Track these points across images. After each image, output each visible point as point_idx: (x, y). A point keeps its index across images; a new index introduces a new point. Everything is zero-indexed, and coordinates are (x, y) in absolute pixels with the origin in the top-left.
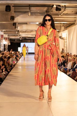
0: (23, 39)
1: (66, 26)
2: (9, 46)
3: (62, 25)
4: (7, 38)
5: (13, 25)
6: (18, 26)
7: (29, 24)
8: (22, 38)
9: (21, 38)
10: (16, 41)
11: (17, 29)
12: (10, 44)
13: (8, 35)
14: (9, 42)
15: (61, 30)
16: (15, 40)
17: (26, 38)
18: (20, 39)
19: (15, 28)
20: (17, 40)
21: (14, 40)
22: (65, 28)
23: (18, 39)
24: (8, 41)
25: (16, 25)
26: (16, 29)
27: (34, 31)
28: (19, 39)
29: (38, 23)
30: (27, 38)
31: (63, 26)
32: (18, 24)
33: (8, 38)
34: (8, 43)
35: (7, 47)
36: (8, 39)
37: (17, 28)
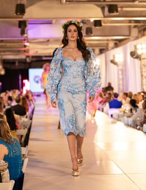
0: (34, 59)
1: (143, 26)
3: (133, 24)
8: (33, 57)
10: (17, 64)
11: (27, 37)
12: (3, 72)
14: (1, 66)
15: (130, 37)
17: (41, 57)
18: (28, 59)
20: (19, 62)
21: (13, 62)
22: (139, 32)
23: (21, 60)
25: (26, 26)
28: (26, 60)
30: (44, 58)
31: (135, 27)
32: (28, 24)
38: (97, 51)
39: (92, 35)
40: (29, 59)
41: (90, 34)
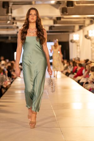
5: (4, 7)
6: (14, 9)
7: (35, 4)
11: (11, 16)
19: (8, 12)
20: (11, 38)
21: (6, 37)
25: (8, 6)
26: (10, 14)
27: (46, 18)
29: (53, 2)
32: (13, 4)
37: (11, 13)
38: (77, 27)
39: (67, 14)
41: (65, 13)
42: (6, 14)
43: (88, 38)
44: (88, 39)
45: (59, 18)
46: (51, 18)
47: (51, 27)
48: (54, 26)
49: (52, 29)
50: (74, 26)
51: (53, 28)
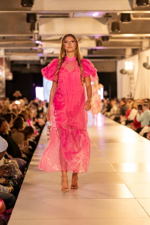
2: (7, 81)
4: (4, 60)
5: (28, 21)
6: (41, 24)
7: (73, 17)
9: (45, 59)
10: (28, 67)
11: (38, 34)
12: (10, 77)
13: (6, 51)
14: (8, 70)
16: (25, 65)
18: (42, 61)
19: (33, 28)
20: (31, 65)
21: (23, 64)
23: (34, 61)
24: (5, 68)
25: (35, 20)
26: (36, 31)
27: (85, 37)
28: (39, 61)
32: (41, 17)
33: (6, 59)
34: (7, 75)
35: (4, 86)
36: (4, 63)
37: (38, 29)
38: (129, 51)
39: (119, 32)
40: (44, 61)
41: (117, 30)
42: (30, 32)
43: (147, 67)
44: (148, 69)
45: (105, 38)
46: (92, 38)
47: (90, 51)
48: (96, 50)
49: (92, 54)
50: (125, 50)
51: (94, 52)
